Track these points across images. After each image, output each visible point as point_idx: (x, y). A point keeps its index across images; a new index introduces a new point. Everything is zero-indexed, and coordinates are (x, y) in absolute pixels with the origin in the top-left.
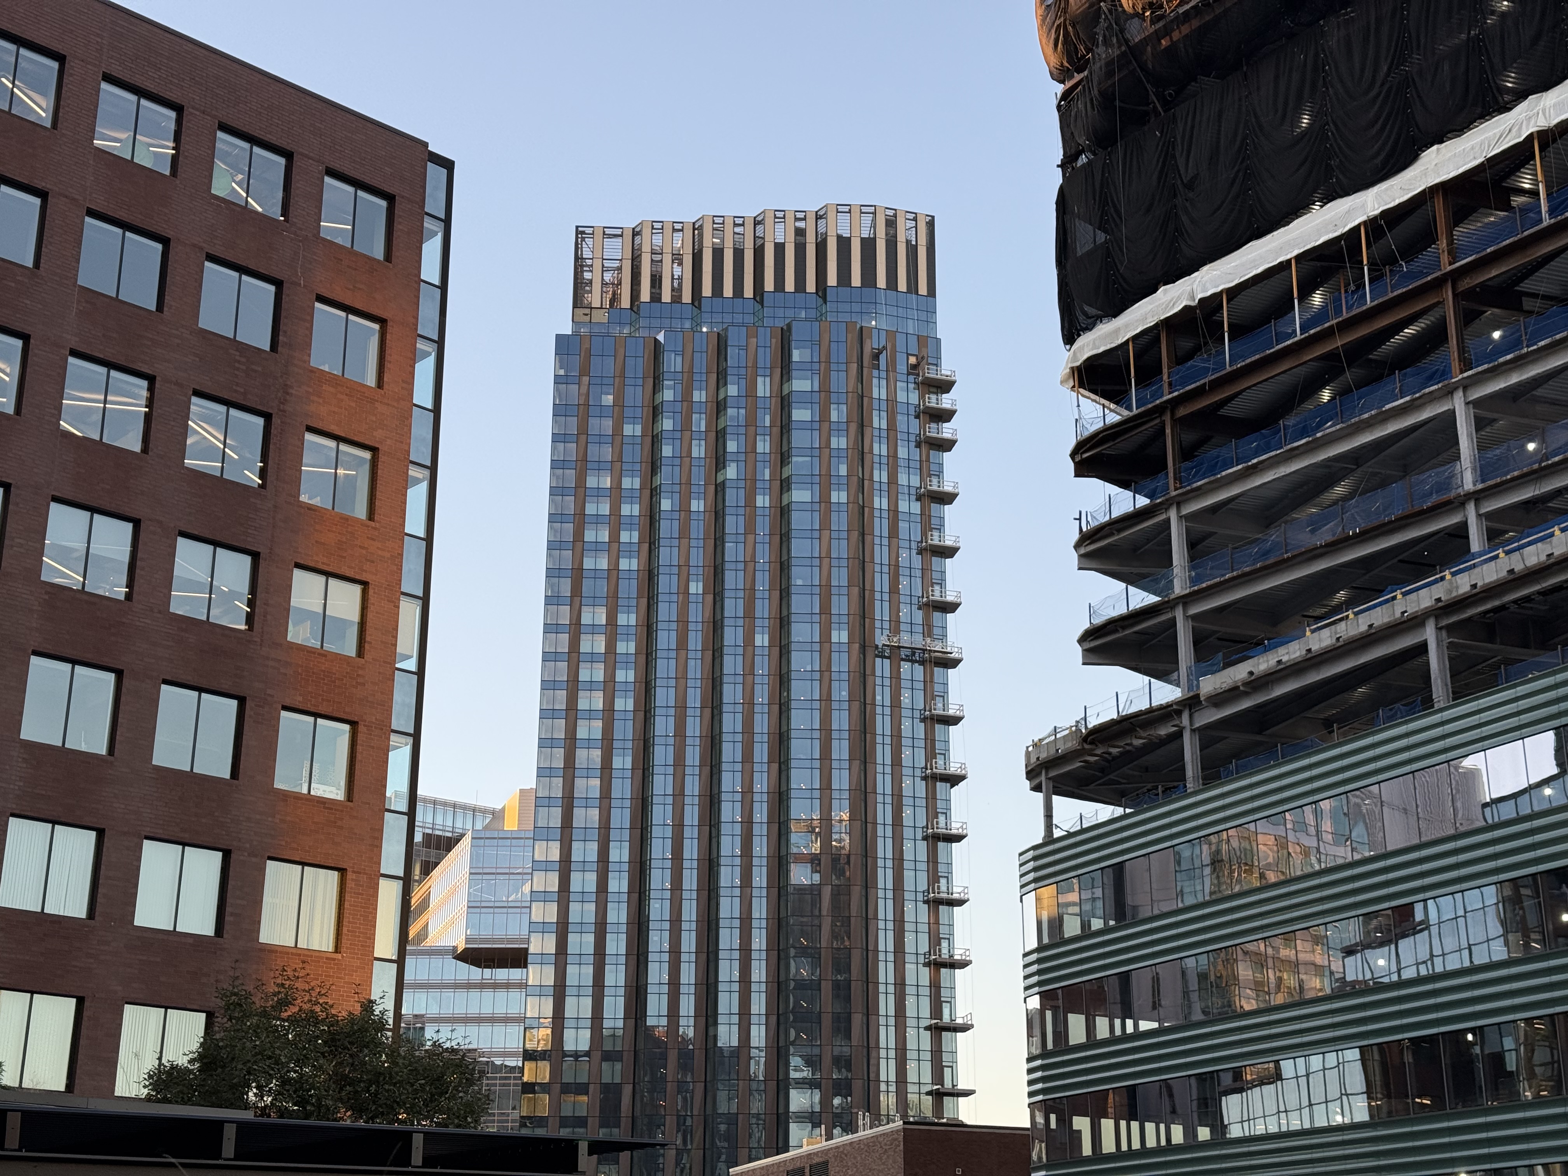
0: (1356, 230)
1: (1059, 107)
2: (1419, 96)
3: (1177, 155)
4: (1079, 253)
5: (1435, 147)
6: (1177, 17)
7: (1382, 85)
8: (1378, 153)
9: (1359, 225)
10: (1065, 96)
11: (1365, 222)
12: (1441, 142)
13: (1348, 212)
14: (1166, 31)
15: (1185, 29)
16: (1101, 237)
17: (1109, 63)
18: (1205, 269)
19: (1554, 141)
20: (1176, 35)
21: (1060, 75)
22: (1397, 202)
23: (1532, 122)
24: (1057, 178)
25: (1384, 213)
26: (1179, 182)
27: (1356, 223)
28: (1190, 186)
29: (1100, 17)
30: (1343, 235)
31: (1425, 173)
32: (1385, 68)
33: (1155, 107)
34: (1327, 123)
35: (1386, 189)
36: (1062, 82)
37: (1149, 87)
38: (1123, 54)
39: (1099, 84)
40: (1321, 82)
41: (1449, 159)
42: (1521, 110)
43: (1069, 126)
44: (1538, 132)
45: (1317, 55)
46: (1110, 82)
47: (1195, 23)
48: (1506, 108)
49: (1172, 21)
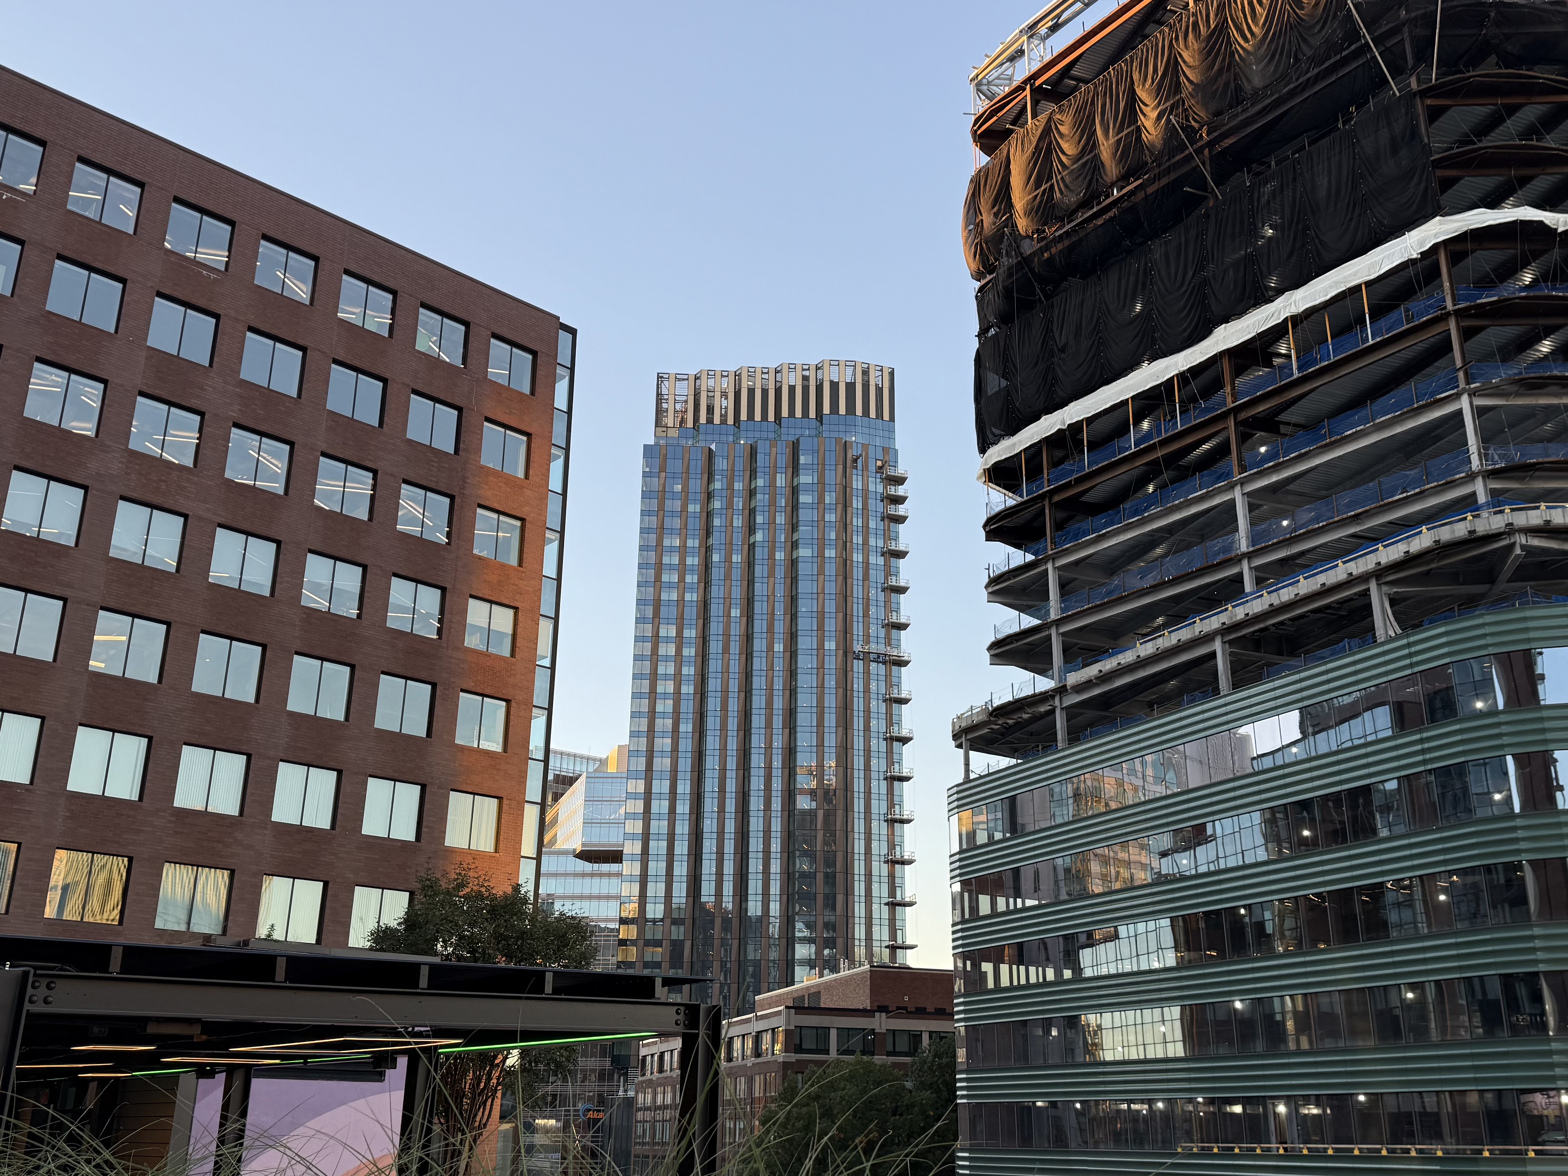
0: (1171, 380)
1: (977, 297)
2: (1214, 293)
3: (1054, 329)
4: (989, 394)
5: (1223, 326)
6: (1055, 238)
7: (1189, 284)
8: (1185, 330)
9: (1173, 377)
10: (981, 290)
11: (1177, 375)
12: (1228, 322)
13: (1166, 367)
14: (1047, 248)
15: (1060, 246)
16: (1004, 383)
17: (1010, 268)
18: (1072, 404)
19: (1302, 322)
20: (1053, 250)
21: (978, 276)
22: (1198, 362)
23: (1287, 310)
24: (975, 344)
25: (1190, 370)
26: (1055, 348)
27: (1171, 375)
28: (1063, 350)
29: (1003, 238)
30: (1162, 383)
31: (1217, 343)
32: (1191, 274)
33: (1040, 298)
34: (1153, 309)
35: (1191, 353)
36: (979, 280)
37: (1036, 284)
38: (1019, 263)
39: (1003, 281)
40: (1149, 281)
41: (1233, 333)
42: (1280, 302)
43: (983, 309)
44: (1291, 316)
45: (1146, 264)
46: (1010, 281)
47: (1067, 243)
48: (1270, 300)
49: (1051, 241)
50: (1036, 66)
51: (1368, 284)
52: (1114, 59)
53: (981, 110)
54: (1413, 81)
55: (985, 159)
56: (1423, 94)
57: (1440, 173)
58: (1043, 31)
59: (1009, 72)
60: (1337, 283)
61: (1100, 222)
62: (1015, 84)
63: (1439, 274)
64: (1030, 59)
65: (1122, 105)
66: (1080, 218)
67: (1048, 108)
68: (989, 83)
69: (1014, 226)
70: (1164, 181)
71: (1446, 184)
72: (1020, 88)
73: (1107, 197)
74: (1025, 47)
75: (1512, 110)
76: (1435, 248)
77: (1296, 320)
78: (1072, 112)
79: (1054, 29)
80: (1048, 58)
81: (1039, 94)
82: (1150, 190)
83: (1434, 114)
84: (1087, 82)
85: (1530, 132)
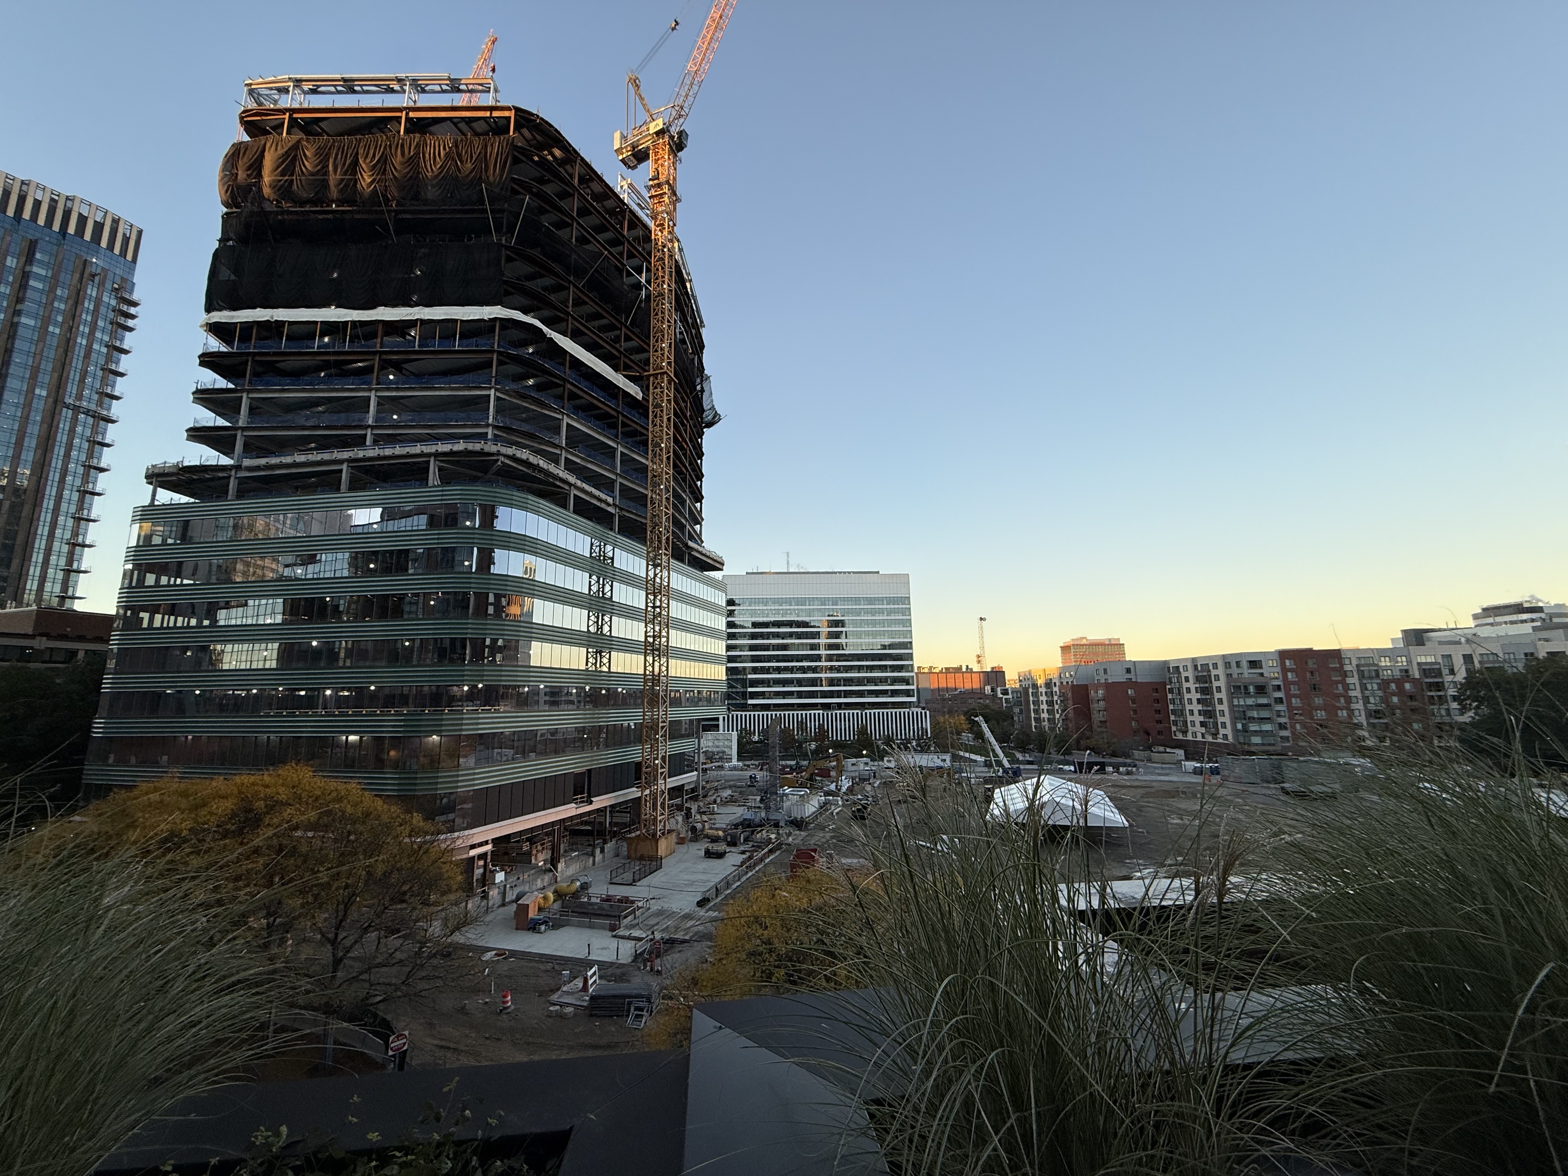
0: (346, 322)
1: (223, 217)
2: (381, 288)
3: (277, 262)
4: (220, 278)
5: (383, 307)
6: (288, 210)
7: (368, 277)
8: (361, 300)
9: (349, 321)
10: (226, 214)
11: (351, 321)
12: (385, 306)
13: (345, 315)
14: (281, 214)
15: (290, 217)
16: (233, 277)
17: (252, 212)
18: (279, 309)
19: (425, 324)
20: (285, 217)
21: (226, 204)
22: (365, 319)
23: (419, 315)
24: (215, 245)
25: (359, 321)
26: (275, 272)
27: (347, 320)
28: (280, 276)
29: (251, 192)
30: (341, 322)
31: (377, 314)
32: (370, 272)
33: (270, 239)
34: (344, 280)
35: (361, 313)
36: (227, 208)
37: (269, 230)
38: (259, 212)
39: (245, 217)
40: (344, 265)
41: (387, 314)
42: (416, 309)
43: (226, 226)
44: (420, 319)
45: (345, 254)
46: (250, 219)
49: (285, 211)
50: (296, 105)
51: (462, 321)
52: (350, 132)
53: (250, 107)
54: (504, 239)
55: (246, 138)
56: (507, 248)
57: (505, 287)
58: (306, 88)
59: (276, 97)
60: (447, 314)
61: (321, 217)
62: (278, 107)
63: (494, 332)
64: (292, 99)
65: (348, 162)
66: (307, 208)
67: (298, 135)
68: (259, 94)
69: (260, 189)
70: (365, 216)
71: (507, 293)
72: (283, 111)
73: (328, 205)
74: (291, 89)
75: (542, 276)
76: (496, 318)
77: (423, 322)
78: (316, 146)
79: (314, 91)
80: (305, 106)
81: (293, 122)
82: (358, 216)
83: (509, 259)
84: (328, 135)
85: (545, 289)
